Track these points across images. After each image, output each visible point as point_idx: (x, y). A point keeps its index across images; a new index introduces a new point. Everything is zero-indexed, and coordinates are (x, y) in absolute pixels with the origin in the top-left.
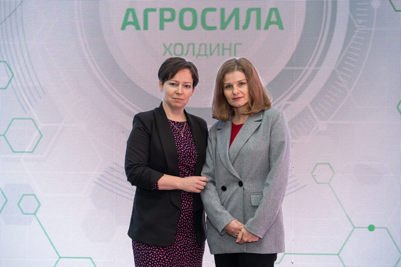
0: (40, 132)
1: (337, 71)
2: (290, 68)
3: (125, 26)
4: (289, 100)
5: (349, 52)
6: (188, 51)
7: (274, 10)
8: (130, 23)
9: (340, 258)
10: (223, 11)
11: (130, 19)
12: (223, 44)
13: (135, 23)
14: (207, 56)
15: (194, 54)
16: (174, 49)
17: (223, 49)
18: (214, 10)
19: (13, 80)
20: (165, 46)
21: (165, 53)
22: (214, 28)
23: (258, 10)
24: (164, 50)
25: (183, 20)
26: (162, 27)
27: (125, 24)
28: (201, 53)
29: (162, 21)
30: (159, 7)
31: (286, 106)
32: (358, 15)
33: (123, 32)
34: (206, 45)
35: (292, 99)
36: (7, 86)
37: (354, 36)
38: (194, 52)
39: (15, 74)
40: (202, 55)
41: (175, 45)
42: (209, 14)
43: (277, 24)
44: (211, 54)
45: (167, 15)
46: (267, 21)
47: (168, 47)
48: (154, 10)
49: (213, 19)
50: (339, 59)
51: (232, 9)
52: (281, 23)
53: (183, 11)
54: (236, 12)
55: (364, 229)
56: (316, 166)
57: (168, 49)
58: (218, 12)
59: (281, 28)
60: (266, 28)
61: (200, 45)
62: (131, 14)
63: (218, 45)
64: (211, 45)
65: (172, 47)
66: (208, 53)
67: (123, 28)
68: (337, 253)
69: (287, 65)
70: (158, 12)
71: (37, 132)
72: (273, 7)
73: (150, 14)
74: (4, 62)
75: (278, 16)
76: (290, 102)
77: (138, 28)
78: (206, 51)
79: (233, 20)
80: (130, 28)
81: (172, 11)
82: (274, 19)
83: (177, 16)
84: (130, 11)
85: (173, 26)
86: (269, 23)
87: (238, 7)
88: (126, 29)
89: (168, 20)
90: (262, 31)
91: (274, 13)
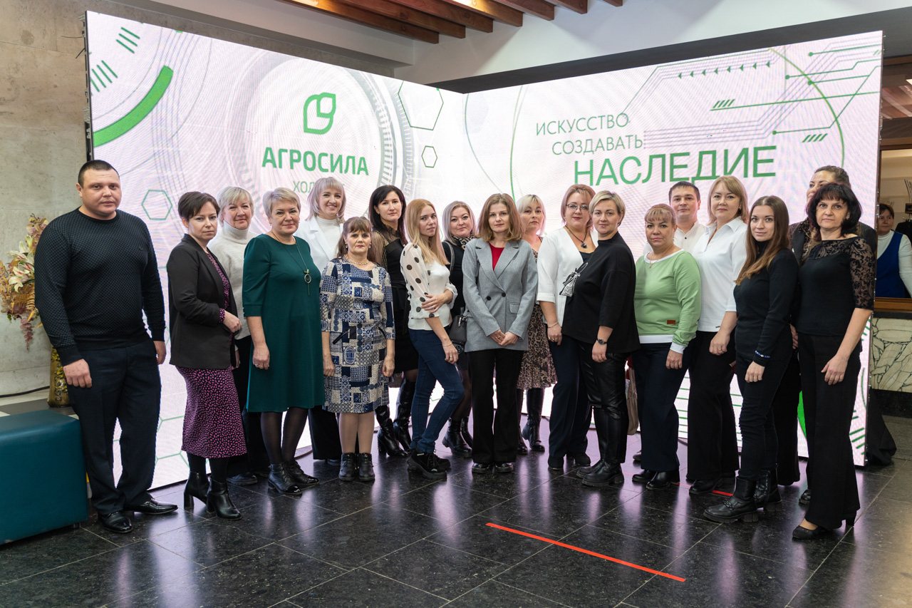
3: (265, 163)
7: (362, 159)
8: (269, 161)
10: (332, 155)
11: (269, 157)
13: (272, 161)
16: (301, 186)
18: (326, 155)
20: (295, 184)
22: (327, 170)
23: (353, 158)
24: (294, 186)
25: (306, 161)
26: (292, 167)
27: (265, 161)
29: (292, 161)
30: (289, 148)
33: (264, 168)
36: (166, 217)
41: (302, 183)
42: (323, 158)
43: (365, 170)
45: (295, 156)
46: (359, 167)
48: (286, 151)
49: (326, 162)
51: (338, 155)
52: (367, 170)
53: (306, 153)
54: (340, 157)
57: (297, 186)
58: (329, 156)
59: (367, 174)
60: (358, 173)
62: (269, 152)
65: (300, 183)
67: (264, 165)
70: (289, 151)
72: (362, 156)
73: (283, 154)
74: (162, 191)
75: (365, 164)
77: (275, 166)
79: (338, 165)
80: (269, 165)
81: (298, 152)
82: (362, 166)
83: (302, 156)
84: (269, 150)
85: (299, 166)
86: (360, 169)
87: (341, 154)
88: (266, 165)
89: (296, 161)
90: (355, 175)
91: (362, 161)
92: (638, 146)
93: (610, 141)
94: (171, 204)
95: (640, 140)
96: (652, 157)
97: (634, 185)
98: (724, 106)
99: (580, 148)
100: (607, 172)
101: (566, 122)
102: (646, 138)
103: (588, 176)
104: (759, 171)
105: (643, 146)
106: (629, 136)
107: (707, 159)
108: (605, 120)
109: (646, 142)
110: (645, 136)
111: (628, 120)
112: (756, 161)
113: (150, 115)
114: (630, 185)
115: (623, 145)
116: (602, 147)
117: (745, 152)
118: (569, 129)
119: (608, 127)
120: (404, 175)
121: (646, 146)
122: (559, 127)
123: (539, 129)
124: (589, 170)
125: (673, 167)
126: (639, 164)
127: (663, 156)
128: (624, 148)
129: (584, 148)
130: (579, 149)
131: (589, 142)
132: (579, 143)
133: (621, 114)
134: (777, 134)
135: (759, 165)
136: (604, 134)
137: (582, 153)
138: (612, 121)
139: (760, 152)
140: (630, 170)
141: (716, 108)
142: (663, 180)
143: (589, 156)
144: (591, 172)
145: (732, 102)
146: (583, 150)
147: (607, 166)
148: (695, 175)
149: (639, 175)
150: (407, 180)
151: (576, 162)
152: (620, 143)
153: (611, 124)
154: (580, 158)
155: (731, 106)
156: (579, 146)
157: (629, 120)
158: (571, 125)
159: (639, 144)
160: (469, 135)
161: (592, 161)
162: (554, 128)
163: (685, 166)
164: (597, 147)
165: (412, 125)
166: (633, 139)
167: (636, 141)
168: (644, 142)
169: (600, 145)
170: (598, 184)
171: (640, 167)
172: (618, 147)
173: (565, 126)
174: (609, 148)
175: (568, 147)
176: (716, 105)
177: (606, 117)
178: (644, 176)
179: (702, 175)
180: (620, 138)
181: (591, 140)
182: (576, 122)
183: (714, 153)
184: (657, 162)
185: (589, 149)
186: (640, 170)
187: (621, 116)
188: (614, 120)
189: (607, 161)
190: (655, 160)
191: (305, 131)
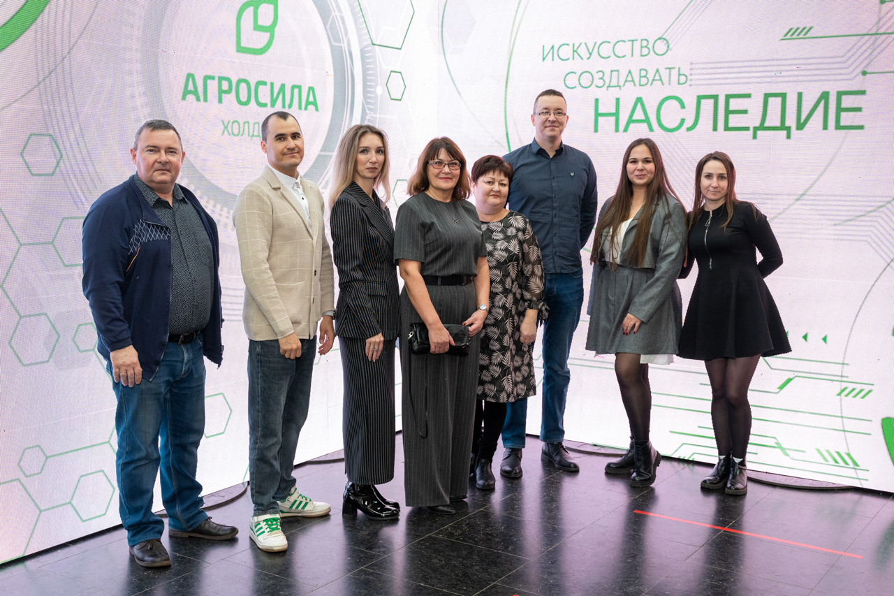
2: (323, 153)
3: (185, 95)
6: (243, 130)
7: (311, 89)
8: (190, 92)
10: (272, 84)
11: (191, 87)
13: (195, 92)
15: (249, 135)
16: (232, 126)
18: (264, 83)
19: (61, 163)
20: (224, 124)
21: (224, 131)
22: (266, 105)
23: (299, 87)
24: (223, 127)
25: (239, 92)
26: (220, 101)
27: (186, 92)
28: (255, 134)
29: (221, 92)
30: (217, 75)
32: (368, 100)
33: (184, 102)
36: (55, 171)
38: (249, 131)
39: (64, 152)
40: (256, 136)
41: (233, 123)
42: (261, 88)
43: (314, 105)
45: (225, 85)
46: (306, 102)
47: (226, 123)
48: (213, 78)
49: (264, 93)
51: (280, 84)
52: (317, 105)
53: (240, 81)
54: (283, 87)
57: (226, 128)
58: (269, 87)
59: (317, 110)
60: (306, 109)
61: (255, 124)
62: (191, 79)
65: (231, 123)
67: (184, 98)
69: (321, 151)
70: (217, 79)
72: (311, 85)
73: (209, 82)
75: (315, 97)
77: (198, 100)
79: (280, 97)
80: (191, 97)
81: (230, 80)
82: (311, 99)
83: (234, 87)
84: (190, 76)
85: (230, 98)
86: (308, 103)
87: (284, 82)
88: (187, 99)
89: (226, 92)
90: (303, 111)
91: (311, 92)
92: (681, 81)
93: (643, 73)
94: (62, 155)
95: (684, 75)
96: (700, 98)
97: (676, 133)
98: (799, 35)
99: (602, 81)
100: (639, 115)
101: (583, 46)
102: (694, 72)
103: (613, 119)
104: (843, 123)
105: (689, 82)
106: (670, 69)
107: (775, 103)
108: (637, 45)
109: (693, 77)
110: (691, 69)
111: (668, 47)
112: (840, 109)
113: (33, 27)
114: (670, 134)
115: (661, 80)
116: (633, 81)
117: (825, 96)
118: (588, 56)
119: (642, 56)
120: (363, 109)
121: (692, 83)
122: (574, 51)
123: (546, 53)
124: (613, 111)
125: (728, 112)
126: (683, 106)
127: (715, 98)
128: (663, 84)
129: (607, 81)
130: (600, 83)
131: (615, 74)
132: (600, 75)
133: (660, 38)
134: (868, 76)
135: (843, 114)
136: (635, 64)
137: (605, 88)
138: (646, 47)
139: (844, 97)
140: (671, 115)
141: (788, 36)
142: (715, 129)
143: (615, 93)
144: (616, 115)
145: (809, 30)
146: (607, 84)
147: (639, 106)
148: (757, 124)
149: (683, 121)
150: (368, 117)
151: (597, 100)
152: (657, 77)
153: (645, 51)
154: (602, 94)
155: (808, 36)
156: (602, 78)
157: (671, 46)
158: (591, 50)
159: (683, 79)
160: (447, 56)
161: (618, 100)
162: (566, 52)
163: (745, 112)
164: (626, 81)
165: (375, 42)
166: (675, 73)
167: (680, 75)
168: (689, 77)
169: (630, 78)
170: (626, 130)
171: (683, 110)
172: (654, 82)
173: (583, 51)
174: (642, 83)
175: (586, 80)
176: (787, 33)
177: (639, 42)
178: (689, 123)
179: (767, 124)
180: (657, 71)
181: (618, 71)
182: (597, 46)
183: (783, 96)
184: (707, 105)
185: (614, 82)
186: (682, 114)
187: (659, 41)
188: (650, 46)
189: (639, 100)
190: (703, 102)
191: (238, 51)
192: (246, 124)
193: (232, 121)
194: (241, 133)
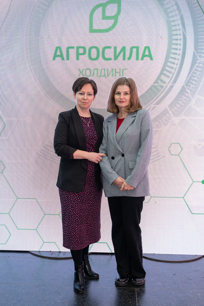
0: (4, 123)
1: (185, 86)
3: (55, 58)
4: (155, 104)
5: (193, 74)
6: (94, 73)
7: (147, 48)
8: (58, 56)
9: (184, 199)
10: (115, 48)
11: (58, 53)
12: (115, 70)
13: (61, 56)
14: (106, 77)
15: (97, 76)
16: (86, 72)
17: (116, 72)
18: (109, 47)
20: (80, 71)
21: (80, 74)
22: (110, 59)
23: (137, 48)
25: (90, 54)
26: (78, 59)
27: (55, 56)
28: (102, 75)
29: (78, 54)
30: (75, 45)
31: (154, 108)
32: (199, 51)
33: (54, 61)
34: (105, 69)
35: (158, 103)
37: (197, 64)
38: (97, 74)
40: (103, 76)
41: (86, 70)
42: (107, 50)
43: (149, 57)
44: (108, 76)
45: (81, 51)
46: (143, 55)
48: (73, 48)
49: (109, 53)
50: (187, 79)
51: (121, 47)
52: (151, 56)
53: (90, 49)
54: (124, 49)
55: (199, 183)
56: (171, 144)
58: (112, 50)
59: (151, 59)
60: (142, 59)
61: (101, 70)
62: (58, 50)
63: (112, 70)
64: (108, 69)
65: (84, 71)
66: (106, 75)
67: (54, 59)
68: (183, 197)
69: (155, 83)
70: (75, 48)
71: (3, 123)
72: (146, 46)
73: (70, 50)
75: (150, 52)
76: (156, 106)
77: (63, 59)
78: (105, 74)
79: (122, 54)
80: (58, 59)
81: (84, 48)
82: (147, 53)
83: (87, 51)
84: (58, 48)
85: (85, 58)
86: (144, 56)
87: (124, 46)
88: (56, 59)
89: (82, 54)
90: (140, 61)
91: (147, 50)
120: (194, 56)
191: (90, 32)
192: (96, 71)
193: (85, 69)
194: (92, 74)
